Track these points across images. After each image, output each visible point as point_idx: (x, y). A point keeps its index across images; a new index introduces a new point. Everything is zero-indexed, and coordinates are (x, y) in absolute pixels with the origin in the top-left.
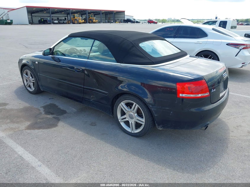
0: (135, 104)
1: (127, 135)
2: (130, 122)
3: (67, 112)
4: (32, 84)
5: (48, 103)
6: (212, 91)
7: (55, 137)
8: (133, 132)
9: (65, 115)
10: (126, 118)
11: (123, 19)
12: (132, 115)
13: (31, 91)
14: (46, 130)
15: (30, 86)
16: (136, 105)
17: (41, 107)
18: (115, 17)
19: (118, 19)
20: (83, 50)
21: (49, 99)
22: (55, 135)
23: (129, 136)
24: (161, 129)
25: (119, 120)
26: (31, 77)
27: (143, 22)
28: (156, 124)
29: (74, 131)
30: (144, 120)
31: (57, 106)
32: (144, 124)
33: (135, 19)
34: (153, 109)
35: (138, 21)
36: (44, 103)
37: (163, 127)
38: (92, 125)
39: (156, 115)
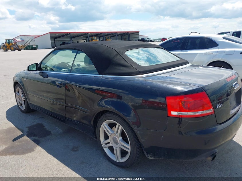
0: (118, 124)
1: (111, 164)
2: (114, 148)
3: (51, 133)
4: (23, 102)
5: (35, 123)
6: (218, 107)
7: (25, 165)
8: (118, 161)
9: (48, 137)
10: (109, 143)
11: (138, 39)
12: (116, 138)
13: (23, 110)
14: (19, 156)
15: (21, 105)
16: (119, 126)
17: (26, 128)
18: (130, 38)
19: (133, 40)
20: (76, 65)
21: (39, 118)
22: (26, 164)
23: (114, 166)
24: (152, 158)
25: (103, 145)
26: (22, 95)
27: (158, 41)
28: (144, 152)
29: (50, 157)
30: (129, 146)
31: (44, 126)
32: (129, 151)
33: (149, 39)
34: (139, 132)
35: (152, 40)
36: (32, 123)
37: (154, 155)
38: (74, 151)
39: (143, 140)
